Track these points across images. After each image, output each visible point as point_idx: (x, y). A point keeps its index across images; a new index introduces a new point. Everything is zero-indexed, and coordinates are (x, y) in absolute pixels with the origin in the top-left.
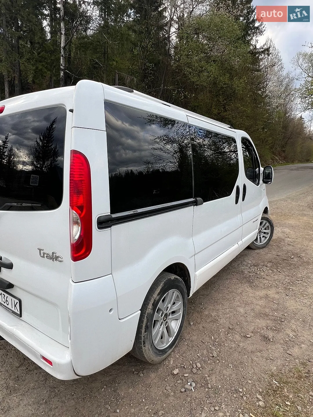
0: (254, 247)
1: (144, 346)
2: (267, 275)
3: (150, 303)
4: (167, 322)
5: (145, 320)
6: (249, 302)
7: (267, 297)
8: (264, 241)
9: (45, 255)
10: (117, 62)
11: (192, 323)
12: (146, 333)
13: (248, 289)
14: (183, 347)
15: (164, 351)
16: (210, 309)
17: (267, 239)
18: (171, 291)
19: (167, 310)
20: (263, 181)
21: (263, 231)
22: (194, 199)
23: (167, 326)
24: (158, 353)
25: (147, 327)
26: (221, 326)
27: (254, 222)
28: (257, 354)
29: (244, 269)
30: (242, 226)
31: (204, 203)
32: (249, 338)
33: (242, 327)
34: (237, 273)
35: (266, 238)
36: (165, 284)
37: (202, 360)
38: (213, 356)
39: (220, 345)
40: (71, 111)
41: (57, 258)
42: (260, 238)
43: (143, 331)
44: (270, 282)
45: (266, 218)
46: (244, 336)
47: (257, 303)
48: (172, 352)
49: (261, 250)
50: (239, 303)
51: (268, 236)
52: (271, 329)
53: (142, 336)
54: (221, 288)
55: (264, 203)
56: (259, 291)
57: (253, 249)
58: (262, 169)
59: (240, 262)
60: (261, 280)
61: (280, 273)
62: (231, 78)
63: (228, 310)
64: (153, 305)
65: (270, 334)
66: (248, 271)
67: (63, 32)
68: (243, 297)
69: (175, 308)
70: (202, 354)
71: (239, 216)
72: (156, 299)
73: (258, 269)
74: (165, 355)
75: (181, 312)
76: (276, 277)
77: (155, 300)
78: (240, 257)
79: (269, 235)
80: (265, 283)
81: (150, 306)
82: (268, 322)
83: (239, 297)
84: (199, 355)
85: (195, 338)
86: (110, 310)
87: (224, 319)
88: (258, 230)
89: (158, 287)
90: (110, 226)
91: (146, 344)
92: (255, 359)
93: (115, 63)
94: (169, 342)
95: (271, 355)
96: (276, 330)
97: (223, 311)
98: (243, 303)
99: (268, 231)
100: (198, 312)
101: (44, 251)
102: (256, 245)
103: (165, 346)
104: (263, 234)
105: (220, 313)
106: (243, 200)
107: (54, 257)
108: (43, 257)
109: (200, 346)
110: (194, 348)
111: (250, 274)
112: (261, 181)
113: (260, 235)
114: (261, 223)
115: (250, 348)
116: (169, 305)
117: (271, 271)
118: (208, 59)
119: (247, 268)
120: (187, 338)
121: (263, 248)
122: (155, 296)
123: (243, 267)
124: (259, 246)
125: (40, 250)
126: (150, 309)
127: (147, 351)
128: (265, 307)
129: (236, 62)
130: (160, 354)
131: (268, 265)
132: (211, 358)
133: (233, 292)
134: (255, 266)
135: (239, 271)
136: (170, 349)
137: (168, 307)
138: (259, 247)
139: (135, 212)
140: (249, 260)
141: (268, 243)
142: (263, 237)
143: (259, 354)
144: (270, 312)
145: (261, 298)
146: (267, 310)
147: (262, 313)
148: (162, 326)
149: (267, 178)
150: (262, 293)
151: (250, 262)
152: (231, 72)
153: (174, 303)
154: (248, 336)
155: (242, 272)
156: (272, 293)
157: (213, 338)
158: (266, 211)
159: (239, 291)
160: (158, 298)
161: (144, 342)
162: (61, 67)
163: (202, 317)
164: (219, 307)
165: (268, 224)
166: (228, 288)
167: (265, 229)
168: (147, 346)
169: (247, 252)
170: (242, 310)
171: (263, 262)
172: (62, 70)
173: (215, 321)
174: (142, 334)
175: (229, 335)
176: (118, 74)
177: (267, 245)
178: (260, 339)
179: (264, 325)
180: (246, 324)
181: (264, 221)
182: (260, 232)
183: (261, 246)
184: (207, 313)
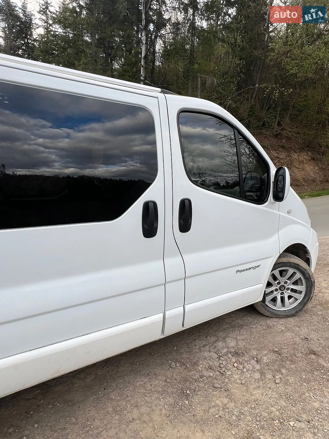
0: (267, 314)
2: (242, 383)
8: (290, 305)
17: (299, 301)
21: (288, 287)
29: (205, 358)
34: (182, 365)
35: (296, 299)
42: (283, 298)
45: (293, 264)
49: (282, 321)
51: (300, 297)
57: (268, 317)
61: (273, 386)
66: (211, 363)
67: (144, 42)
73: (236, 365)
76: (257, 393)
79: (303, 295)
99: (302, 288)
102: (271, 310)
104: (289, 291)
111: (206, 373)
113: (282, 293)
117: (257, 375)
119: (215, 356)
121: (288, 316)
123: (206, 354)
131: (265, 360)
134: (236, 354)
135: (190, 360)
138: (279, 315)
141: (301, 310)
142: (290, 297)
151: (233, 344)
155: (195, 364)
162: (141, 78)
165: (298, 275)
167: (295, 283)
171: (261, 349)
177: (297, 312)
181: (289, 269)
182: (282, 288)
183: (284, 314)
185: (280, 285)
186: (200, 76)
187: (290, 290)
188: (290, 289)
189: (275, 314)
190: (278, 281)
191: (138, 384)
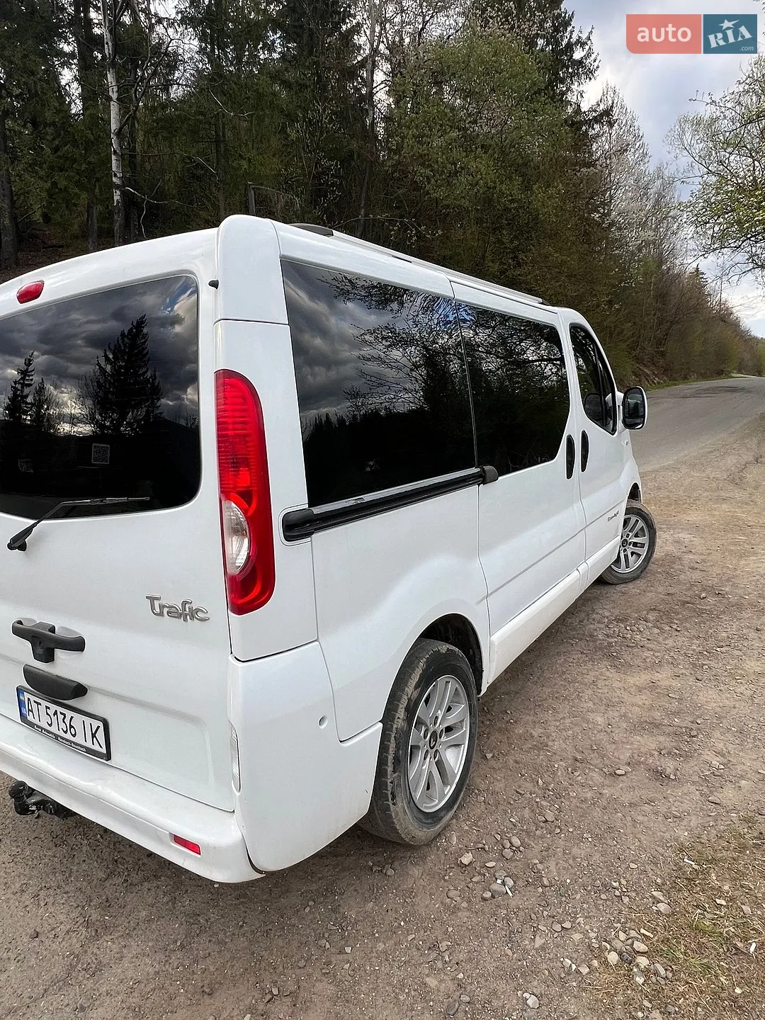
0: (615, 581)
1: (394, 804)
2: (648, 640)
3: (401, 706)
4: (437, 751)
5: (392, 745)
6: (613, 700)
7: (653, 686)
8: (635, 564)
9: (166, 610)
10: (249, 160)
11: (489, 756)
12: (397, 774)
13: (608, 674)
14: (477, 807)
15: (434, 817)
16: (527, 723)
17: (643, 557)
18: (441, 680)
19: (435, 724)
20: (624, 422)
21: (631, 540)
22: (478, 470)
23: (438, 761)
24: (424, 821)
25: (397, 761)
26: (558, 757)
27: (610, 519)
28: (642, 808)
29: (596, 630)
30: (584, 528)
31: (500, 478)
32: (621, 778)
33: (605, 755)
34: (581, 639)
35: (639, 555)
36: (428, 664)
37: (523, 830)
38: (546, 821)
39: (558, 796)
40: (214, 284)
41: (193, 614)
42: (626, 556)
43: (390, 769)
44: (657, 654)
45: (635, 510)
46: (610, 774)
47: (634, 700)
48: (452, 819)
49: (631, 585)
50: (590, 704)
51: (644, 552)
52: (669, 753)
53: (389, 781)
54: (547, 674)
55: (628, 475)
56: (634, 674)
57: (612, 584)
58: (620, 396)
59: (583, 615)
60: (637, 650)
61: (677, 633)
62: (527, 187)
63: (568, 721)
64: (407, 709)
65: (669, 766)
66: (605, 633)
67: (114, 96)
68: (600, 691)
69: (451, 719)
70: (521, 820)
71: (577, 506)
72: (412, 697)
73: (628, 628)
74: (438, 826)
75: (466, 728)
76: (670, 642)
77: (409, 700)
78: (583, 605)
79: (646, 548)
80: (647, 657)
81: (401, 713)
82: (661, 739)
83: (590, 692)
84: (514, 821)
85: (499, 786)
86: (322, 721)
87: (561, 742)
88: (620, 537)
89: (413, 670)
90: (309, 534)
91: (398, 800)
92: (640, 818)
93: (245, 164)
94: (446, 795)
95: (674, 808)
96: (681, 756)
97: (558, 724)
98: (600, 703)
99: (644, 540)
100: (500, 730)
101: (163, 602)
102: (617, 574)
103: (436, 805)
104: (631, 546)
105: (552, 728)
106: (583, 469)
107: (187, 613)
108: (161, 614)
109: (515, 801)
110: (501, 807)
111: (611, 640)
112: (620, 424)
113: (625, 550)
114: (626, 522)
115: (626, 798)
116: (439, 712)
117: (656, 631)
118: (468, 142)
119: (602, 626)
120: (482, 786)
121: (634, 579)
122: (410, 689)
123: (592, 626)
124: (625, 576)
125: (152, 599)
126: (400, 721)
127: (401, 815)
128: (651, 708)
129: (536, 147)
130: (428, 823)
131: (651, 617)
132: (542, 824)
133: (574, 681)
134: (618, 620)
135: (584, 635)
136: (448, 811)
137: (437, 718)
138: (626, 579)
139: (359, 502)
140: (605, 609)
141: (645, 569)
142: (633, 553)
143: (647, 808)
144: (663, 717)
145: (640, 690)
146: (657, 715)
147: (647, 722)
148: (428, 759)
149: (634, 416)
150: (642, 678)
151: (607, 614)
152: (524, 171)
153: (449, 709)
154: (618, 772)
155: (591, 636)
156: (663, 677)
157: (540, 781)
158: (634, 493)
159: (589, 678)
160: (416, 694)
161: (392, 793)
162: (114, 180)
163: (511, 741)
164: (549, 716)
165: (641, 524)
166: (564, 673)
167: (636, 536)
168: (400, 804)
169: (598, 591)
170: (600, 720)
171: (638, 611)
172: (118, 187)
173: (541, 746)
174: (387, 775)
175: (576, 774)
176: (253, 189)
177: (642, 572)
178: (648, 778)
179: (653, 746)
180: (611, 747)
181: (632, 517)
182: (625, 543)
183: (629, 576)
184: (521, 731)
185: (623, 539)
186: (253, 186)
188: (632, 543)
189: (620, 579)
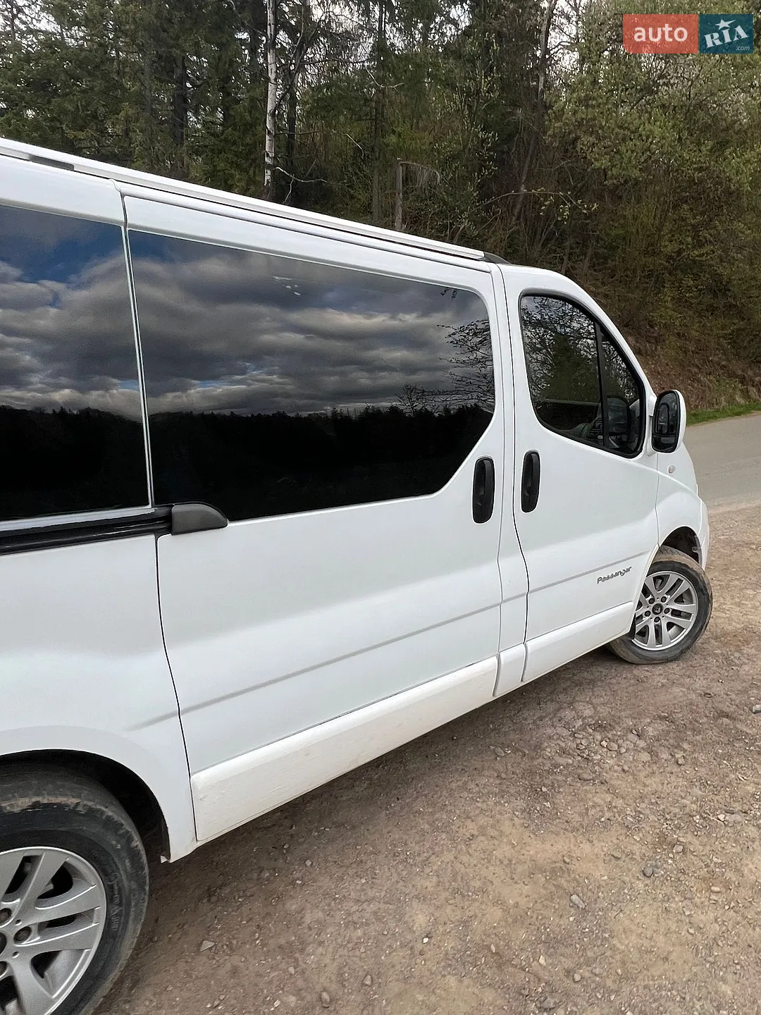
0: (631, 657)
2: (623, 770)
4: (3, 963)
7: (559, 869)
8: (671, 640)
10: (400, 136)
11: (207, 945)
13: (507, 826)
16: (315, 892)
17: (686, 632)
20: (655, 441)
21: (668, 607)
22: (151, 510)
29: (551, 737)
31: (229, 525)
34: (515, 750)
35: (681, 629)
42: (658, 628)
44: (619, 803)
45: (677, 565)
47: (506, 893)
49: (659, 669)
50: (430, 884)
51: (688, 624)
54: (418, 804)
59: (550, 705)
60: (590, 787)
61: (676, 769)
66: (563, 745)
67: (272, 77)
69: (51, 911)
71: (509, 561)
73: (604, 743)
75: (96, 926)
76: (653, 783)
79: (692, 620)
80: (595, 805)
98: (447, 885)
99: (691, 608)
102: (639, 651)
104: (669, 615)
105: (340, 916)
106: (526, 508)
112: (649, 443)
113: (657, 619)
114: (651, 583)
116: (16, 901)
117: (645, 757)
119: (565, 733)
121: (668, 661)
123: (550, 730)
124: (652, 655)
128: (519, 919)
131: (651, 731)
134: (599, 727)
135: (527, 743)
138: (654, 659)
140: (587, 707)
141: (688, 648)
142: (670, 625)
144: (526, 945)
145: (533, 872)
147: (490, 950)
150: (546, 848)
151: (588, 712)
155: (536, 747)
158: (683, 539)
162: (267, 159)
163: (265, 923)
164: (356, 888)
165: (686, 585)
166: (443, 808)
167: (679, 600)
170: (422, 918)
171: (639, 716)
172: (269, 167)
176: (402, 165)
177: (682, 652)
181: (671, 575)
182: (658, 609)
183: (660, 656)
184: (294, 907)
185: (655, 603)
186: (402, 162)
187: (670, 612)
188: (671, 610)
189: (646, 658)
190: (650, 597)
191: (454, 785)
